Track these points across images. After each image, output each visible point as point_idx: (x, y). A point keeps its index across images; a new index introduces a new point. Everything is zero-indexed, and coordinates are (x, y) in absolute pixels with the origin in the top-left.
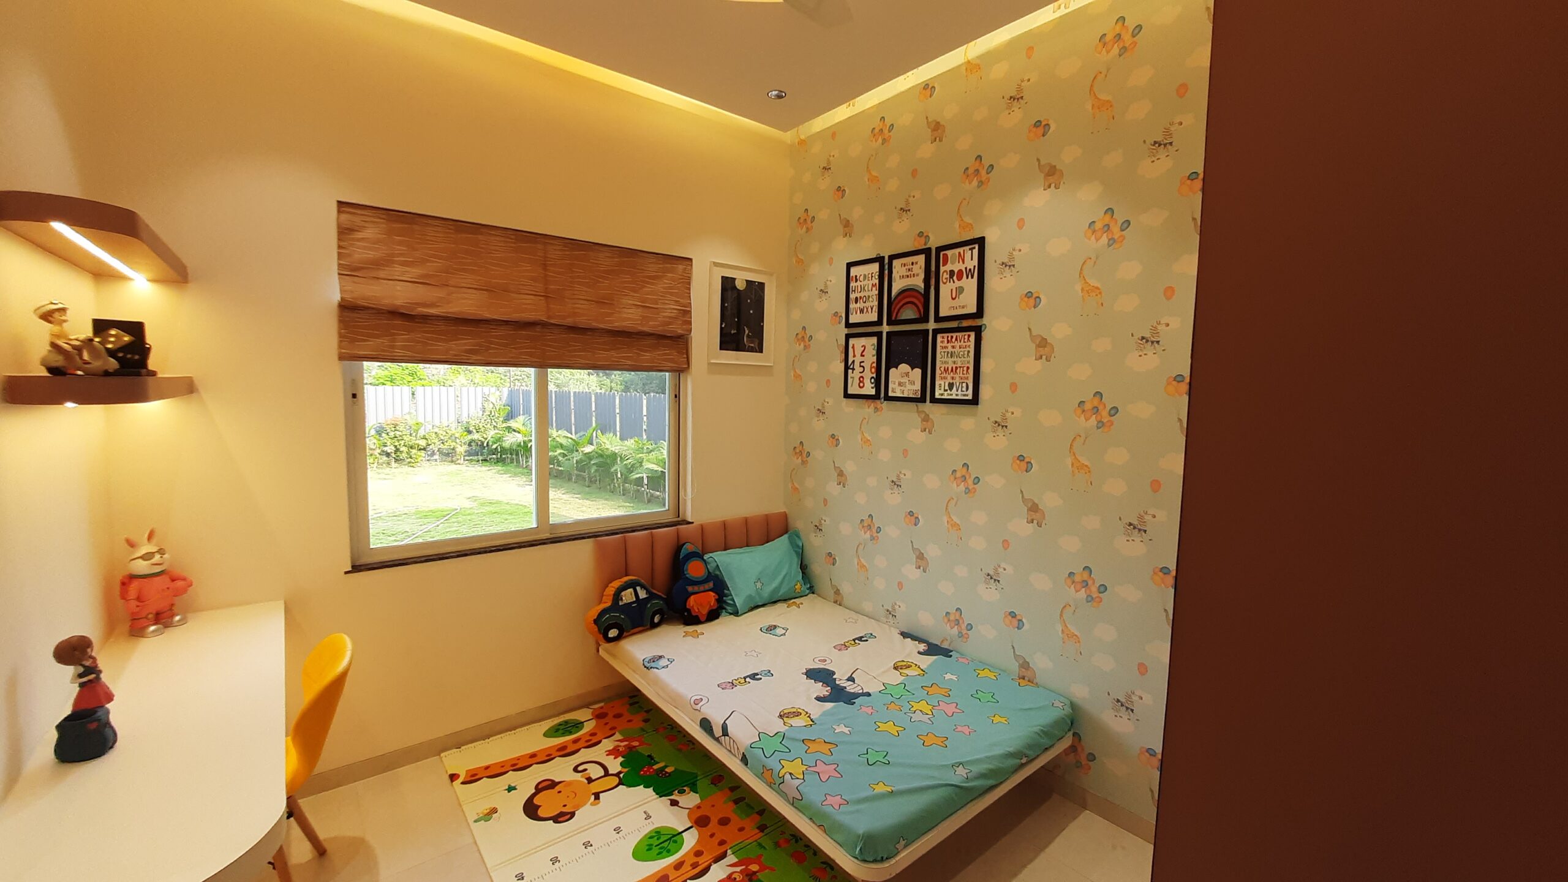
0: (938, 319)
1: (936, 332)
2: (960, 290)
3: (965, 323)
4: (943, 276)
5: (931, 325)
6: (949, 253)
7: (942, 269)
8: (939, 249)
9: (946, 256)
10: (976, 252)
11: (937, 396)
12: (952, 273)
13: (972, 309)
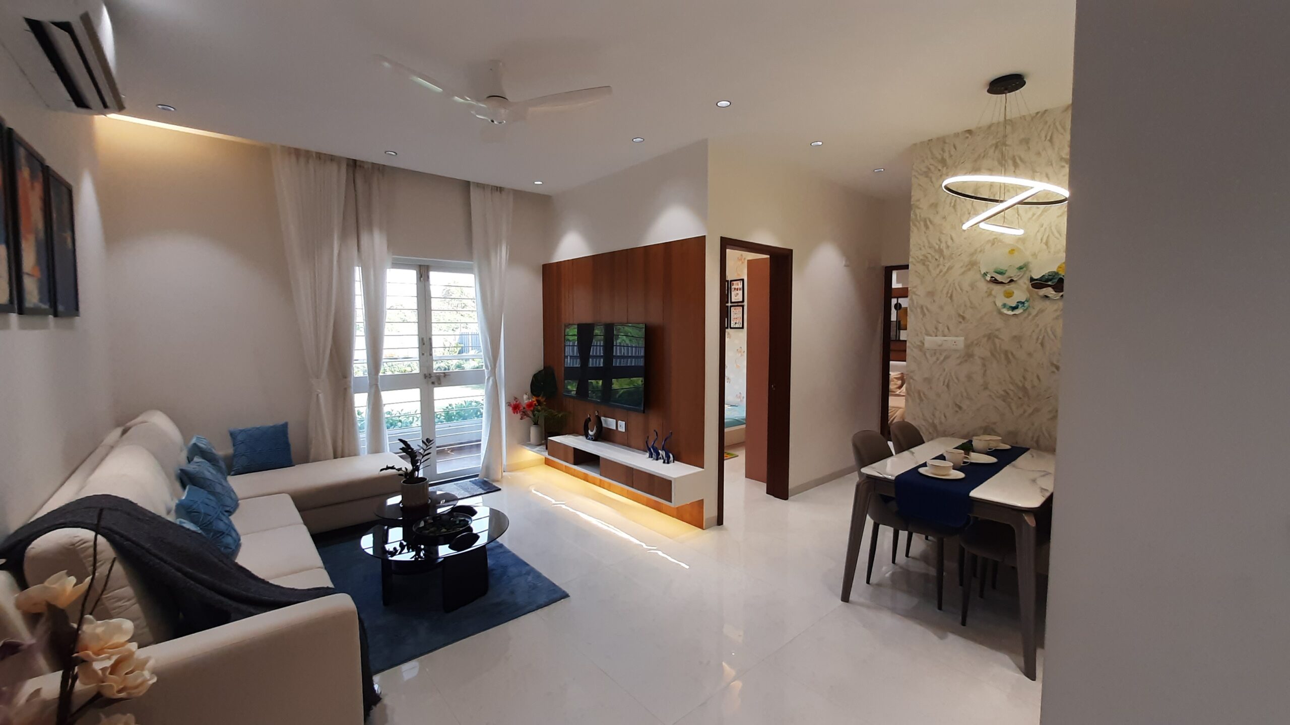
0: (731, 302)
1: (731, 306)
2: (737, 294)
3: (740, 304)
4: (733, 290)
5: (729, 304)
6: (734, 282)
7: (732, 287)
8: (731, 281)
9: (733, 283)
10: (742, 283)
11: (732, 326)
12: (735, 289)
13: (741, 300)
